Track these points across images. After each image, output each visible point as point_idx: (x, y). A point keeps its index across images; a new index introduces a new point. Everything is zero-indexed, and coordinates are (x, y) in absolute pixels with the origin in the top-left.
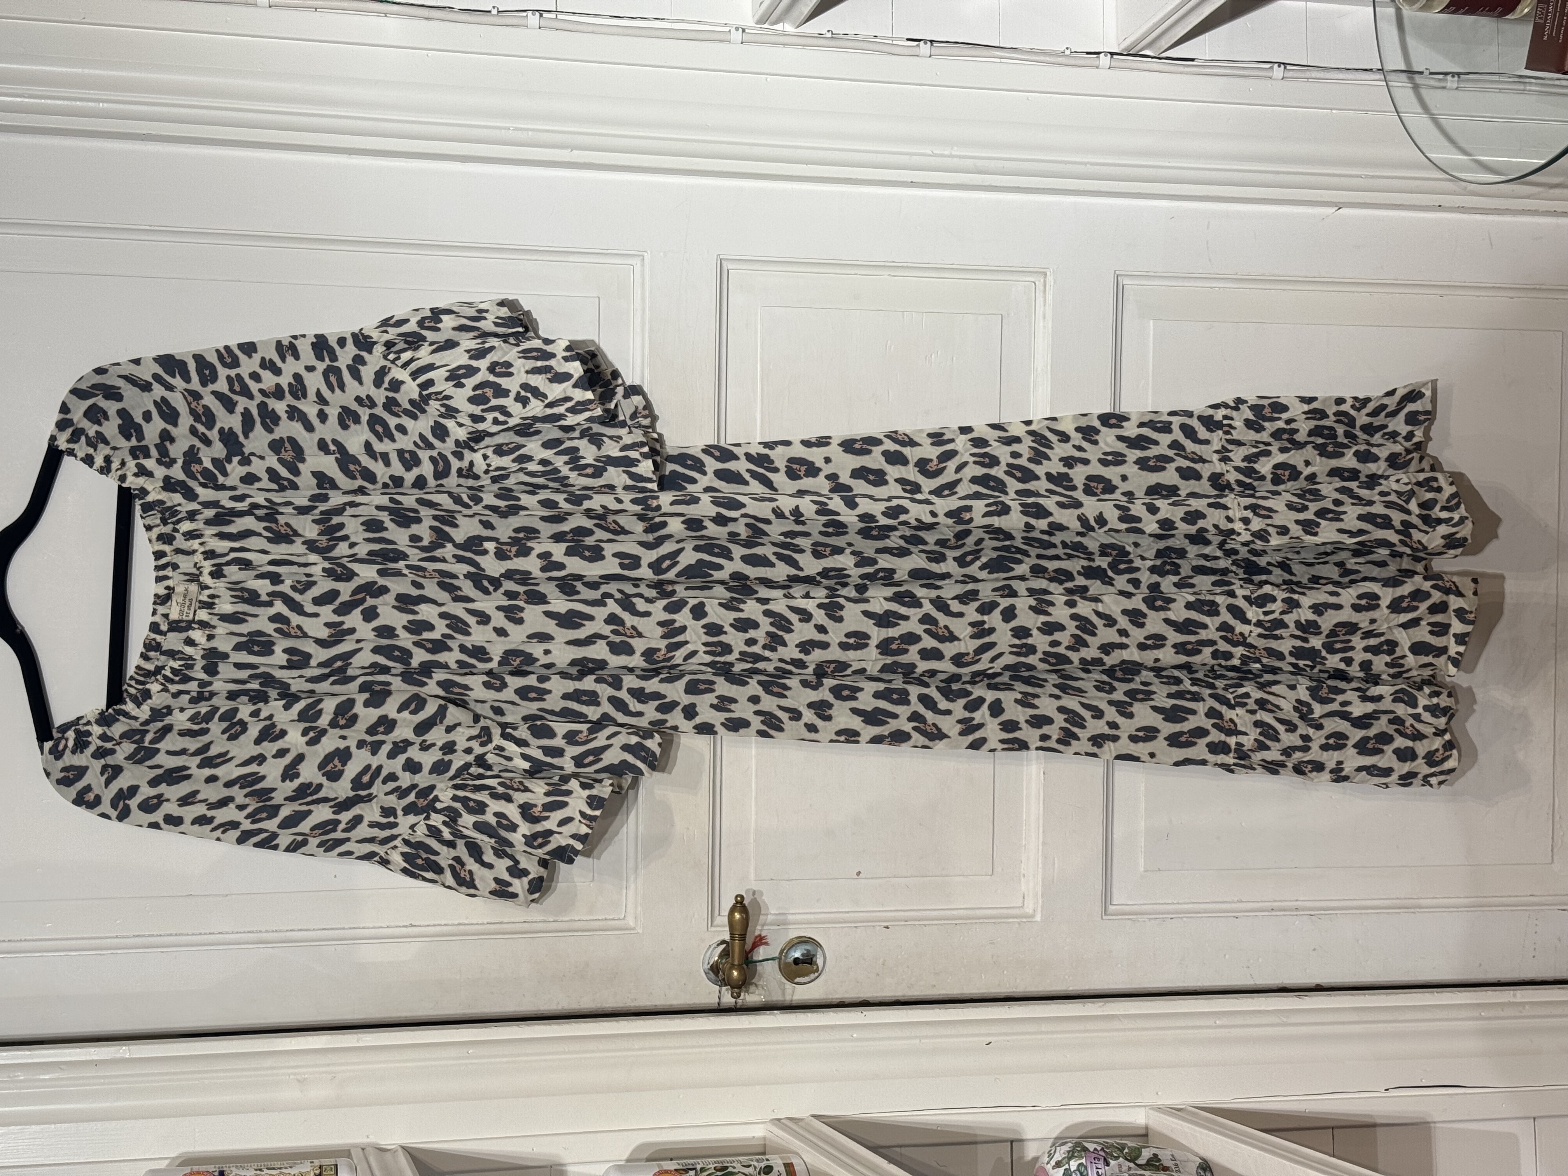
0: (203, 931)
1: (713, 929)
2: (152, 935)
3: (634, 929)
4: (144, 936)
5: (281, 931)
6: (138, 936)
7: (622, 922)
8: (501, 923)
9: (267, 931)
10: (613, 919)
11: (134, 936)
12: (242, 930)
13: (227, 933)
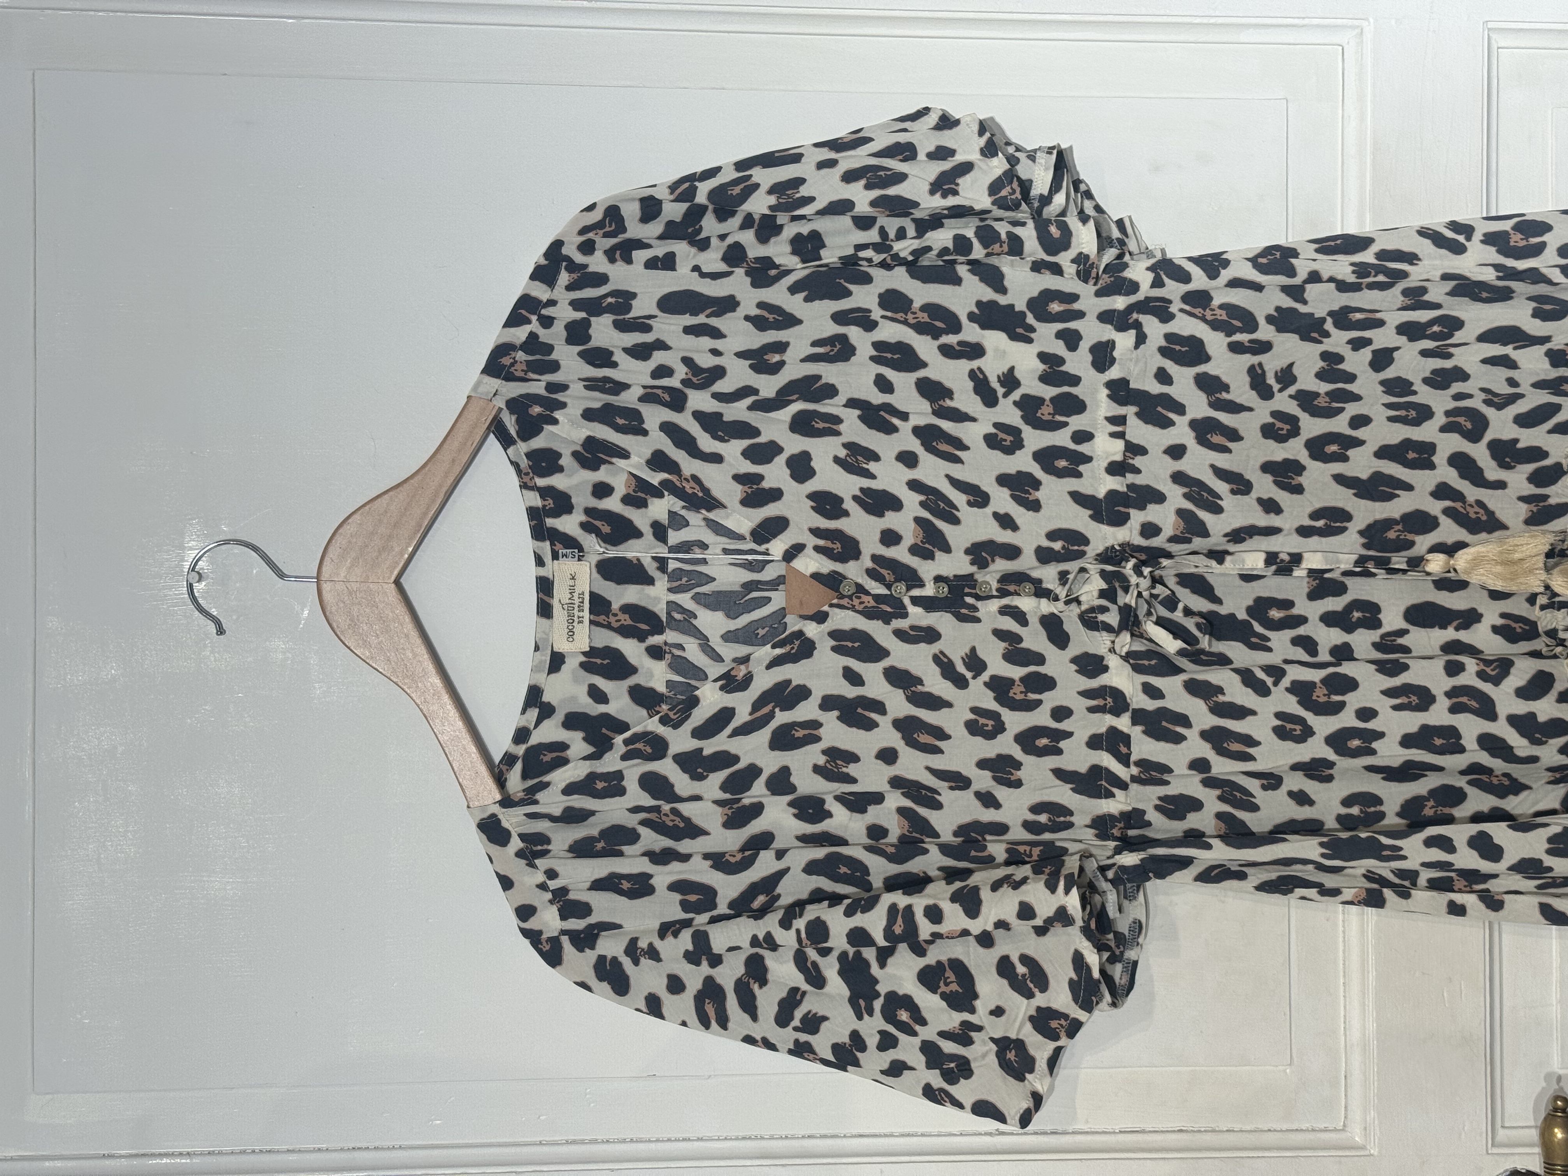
0: (673, 1136)
1: (1495, 1150)
2: (594, 1142)
3: (1363, 1148)
4: (582, 1142)
5: (793, 1138)
6: (574, 1142)
7: (1342, 1136)
8: (1143, 1132)
9: (772, 1138)
10: (1326, 1130)
11: (567, 1142)
12: (733, 1134)
13: (711, 1140)
